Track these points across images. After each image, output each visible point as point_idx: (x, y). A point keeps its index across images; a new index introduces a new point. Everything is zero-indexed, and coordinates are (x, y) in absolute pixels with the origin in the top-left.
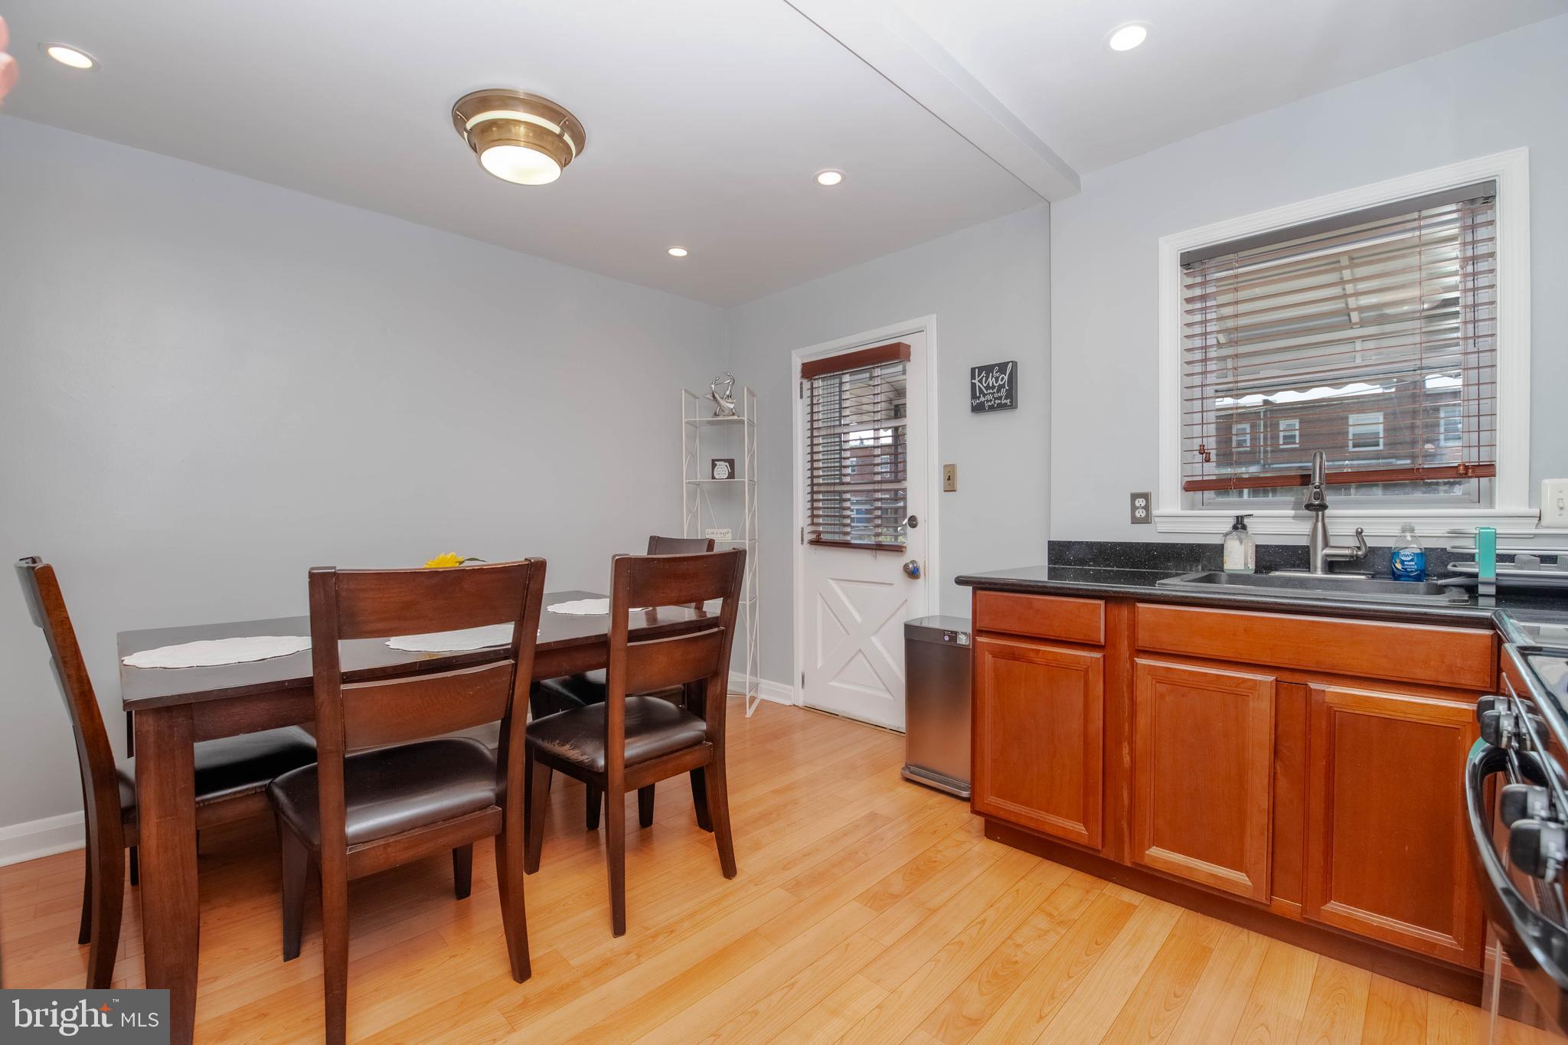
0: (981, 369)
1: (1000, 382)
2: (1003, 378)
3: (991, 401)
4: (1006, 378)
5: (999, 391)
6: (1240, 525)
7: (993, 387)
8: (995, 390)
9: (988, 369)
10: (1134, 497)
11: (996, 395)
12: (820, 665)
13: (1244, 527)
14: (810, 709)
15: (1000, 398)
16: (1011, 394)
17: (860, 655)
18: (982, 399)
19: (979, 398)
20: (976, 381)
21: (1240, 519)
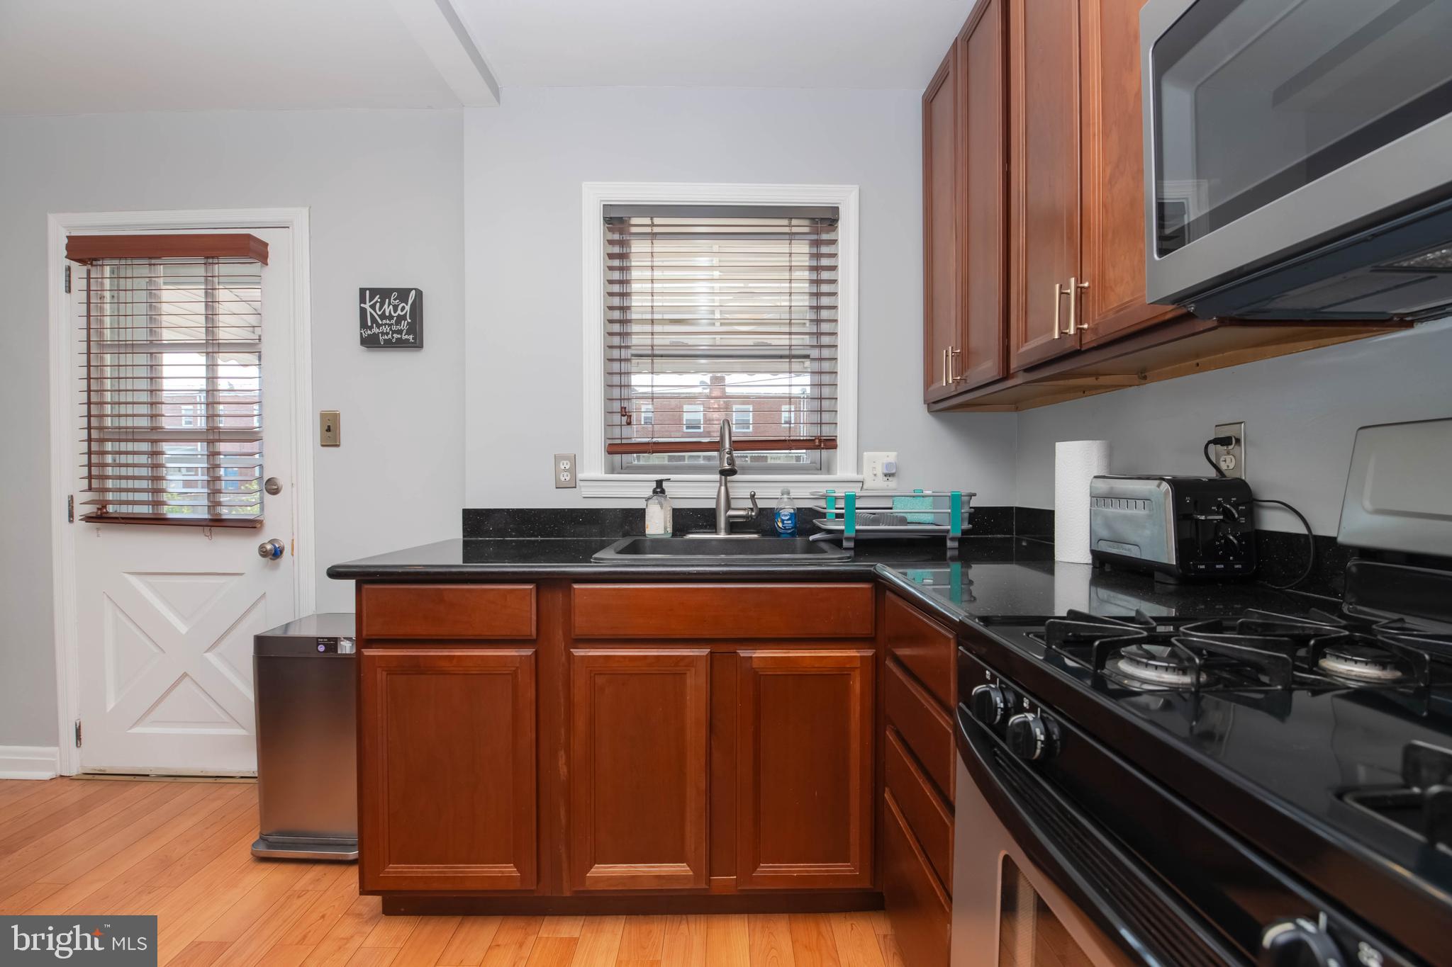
0: (374, 292)
1: (399, 312)
2: (403, 309)
3: (387, 334)
4: (408, 308)
5: (398, 323)
6: (659, 489)
7: (391, 317)
8: (393, 321)
9: (385, 293)
10: (558, 459)
11: (394, 328)
12: (111, 705)
13: (663, 491)
14: (92, 777)
15: (400, 332)
16: (415, 329)
17: (187, 679)
18: (375, 330)
19: (371, 328)
20: (367, 306)
21: (659, 483)
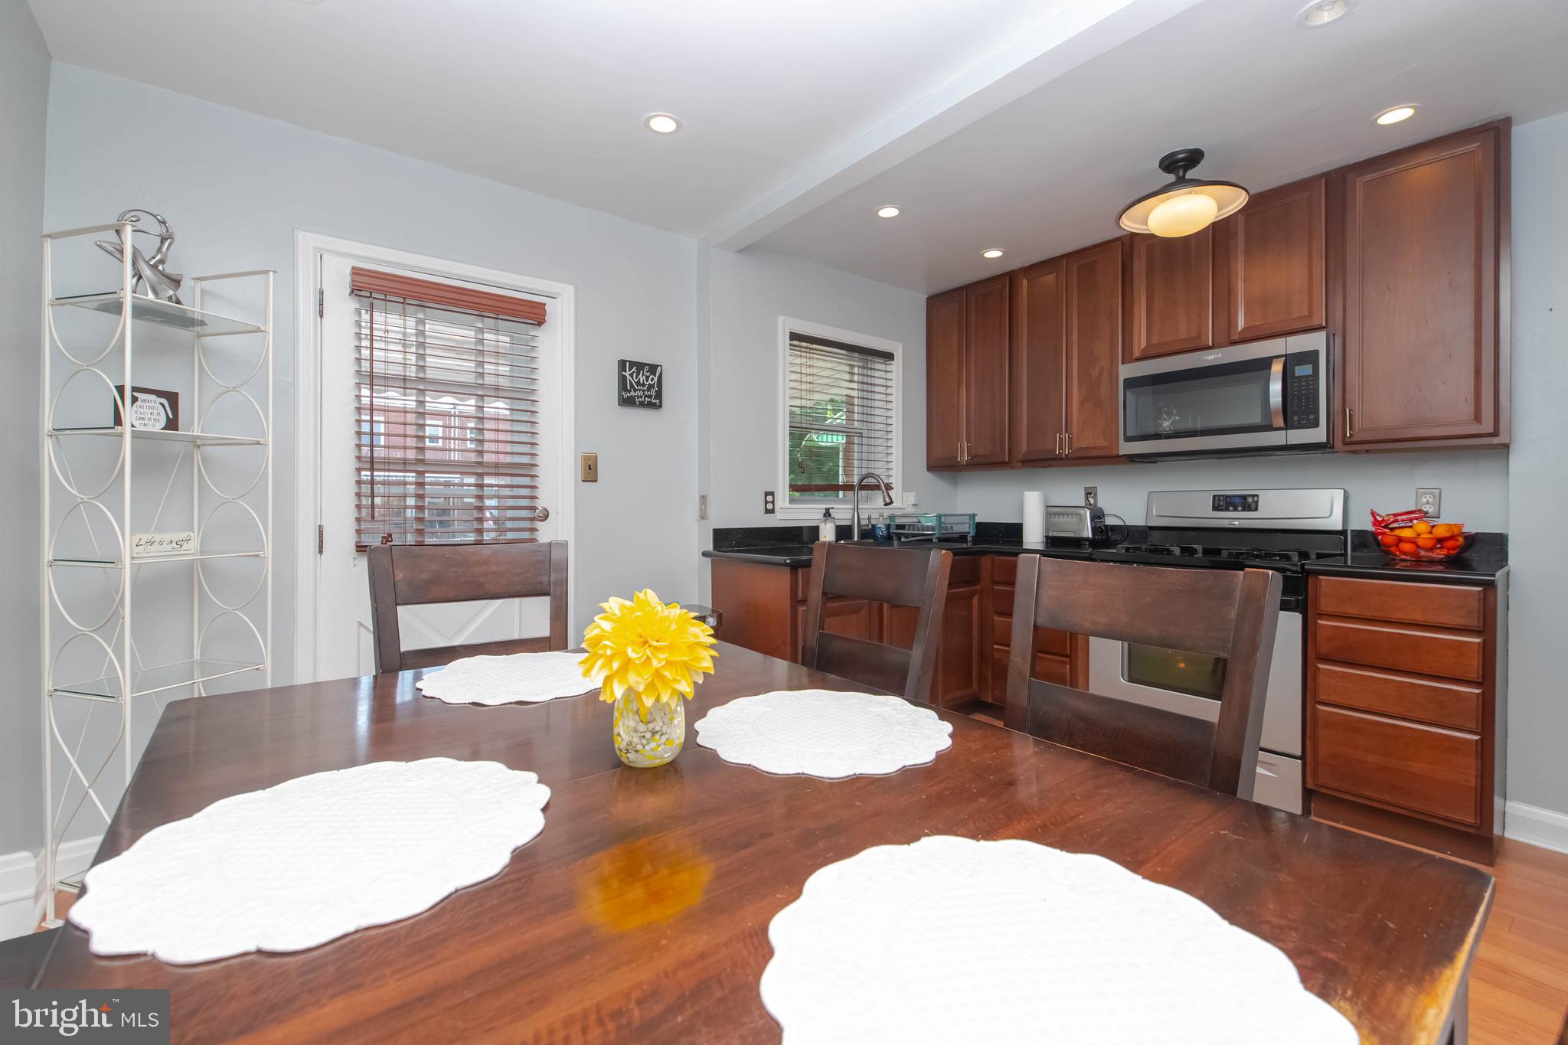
0: (632, 364)
1: (650, 381)
2: (652, 379)
3: (641, 397)
4: (656, 379)
5: (649, 389)
6: (827, 514)
7: (644, 385)
8: (645, 388)
9: (640, 366)
10: (767, 494)
11: (646, 393)
13: (830, 515)
15: (650, 397)
16: (659, 395)
18: (633, 393)
19: (630, 391)
20: (627, 374)
21: (828, 510)
